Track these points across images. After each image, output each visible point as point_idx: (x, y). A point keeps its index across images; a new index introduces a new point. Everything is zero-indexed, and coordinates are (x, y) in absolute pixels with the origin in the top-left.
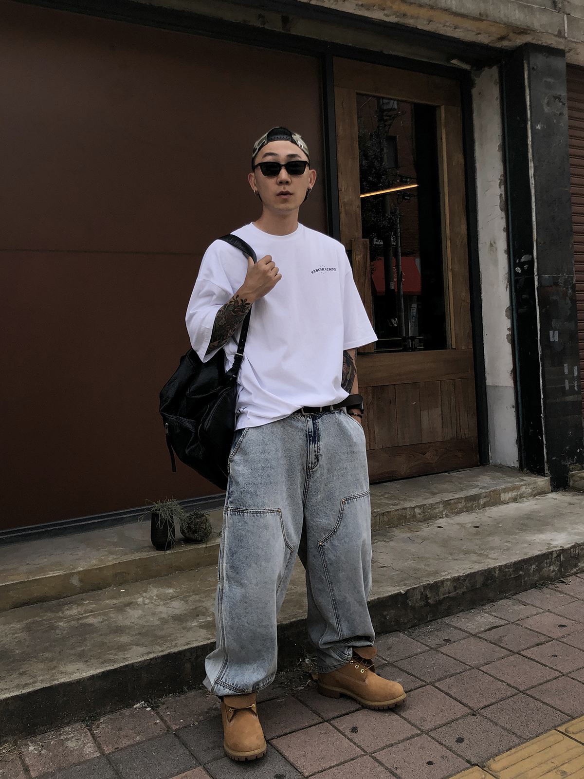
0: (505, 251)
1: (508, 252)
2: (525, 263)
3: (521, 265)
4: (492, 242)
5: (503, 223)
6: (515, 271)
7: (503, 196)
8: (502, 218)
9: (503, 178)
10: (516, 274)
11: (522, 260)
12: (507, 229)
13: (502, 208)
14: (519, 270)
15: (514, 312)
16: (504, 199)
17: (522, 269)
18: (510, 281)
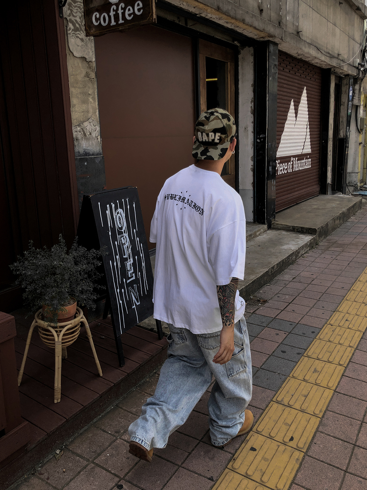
0: (252, 132)
1: (254, 132)
2: (262, 138)
3: (260, 139)
4: (246, 127)
5: (252, 120)
6: (257, 141)
7: (253, 107)
8: (251, 117)
9: (253, 99)
10: (257, 142)
11: (261, 137)
12: (254, 122)
13: (252, 112)
14: (258, 141)
15: (256, 159)
16: (253, 108)
17: (260, 140)
18: (254, 145)
